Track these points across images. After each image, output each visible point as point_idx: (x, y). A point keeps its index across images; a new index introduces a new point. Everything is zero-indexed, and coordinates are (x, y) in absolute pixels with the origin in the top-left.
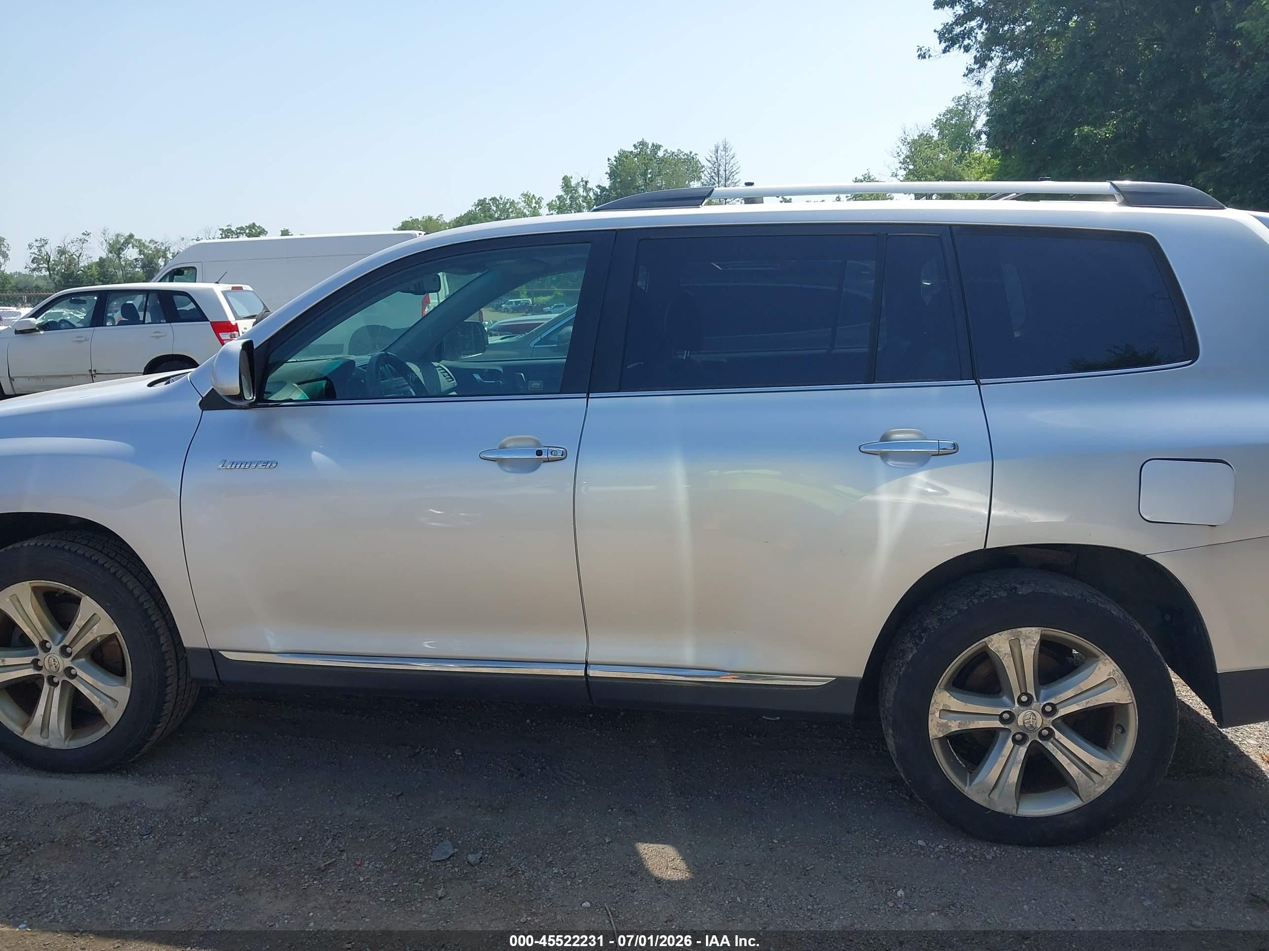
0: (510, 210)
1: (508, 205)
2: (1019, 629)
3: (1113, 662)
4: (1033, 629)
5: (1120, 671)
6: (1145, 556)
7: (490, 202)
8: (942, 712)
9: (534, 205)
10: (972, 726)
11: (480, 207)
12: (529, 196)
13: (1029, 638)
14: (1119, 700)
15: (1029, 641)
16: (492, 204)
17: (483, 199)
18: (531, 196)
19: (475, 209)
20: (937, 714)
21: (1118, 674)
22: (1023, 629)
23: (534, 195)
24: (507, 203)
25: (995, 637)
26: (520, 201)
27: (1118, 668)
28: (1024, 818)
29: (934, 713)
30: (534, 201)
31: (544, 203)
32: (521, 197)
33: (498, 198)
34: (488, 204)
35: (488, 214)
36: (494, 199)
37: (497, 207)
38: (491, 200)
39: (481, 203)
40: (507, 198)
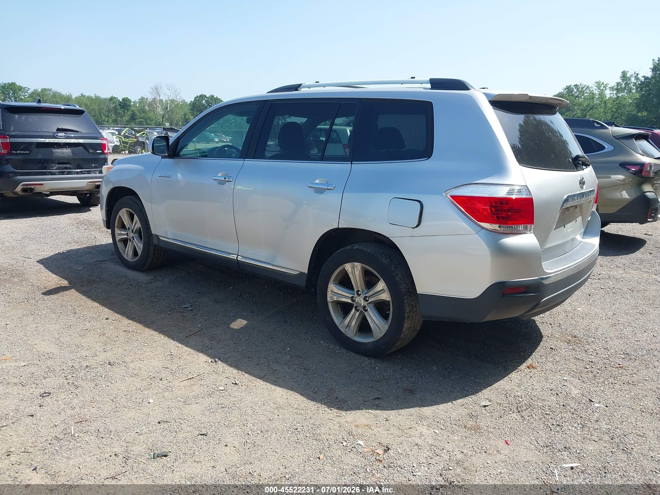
0: (585, 92)
1: (584, 89)
2: (354, 263)
3: (384, 282)
4: (358, 263)
5: (386, 286)
6: (388, 238)
7: (573, 87)
8: (331, 292)
9: (602, 88)
10: (340, 300)
11: (567, 90)
12: (600, 83)
13: (357, 267)
14: (386, 299)
15: (357, 268)
16: (574, 88)
17: (569, 85)
18: (601, 83)
19: (564, 91)
20: (330, 292)
21: (386, 288)
22: (355, 263)
23: (603, 83)
24: (584, 88)
25: (347, 264)
26: (594, 86)
27: (385, 285)
28: (356, 341)
29: (329, 292)
30: (602, 86)
31: (609, 86)
32: (595, 84)
33: (579, 85)
34: (572, 88)
35: (571, 94)
36: (576, 86)
37: (578, 90)
38: (574, 86)
39: (567, 88)
40: (584, 85)
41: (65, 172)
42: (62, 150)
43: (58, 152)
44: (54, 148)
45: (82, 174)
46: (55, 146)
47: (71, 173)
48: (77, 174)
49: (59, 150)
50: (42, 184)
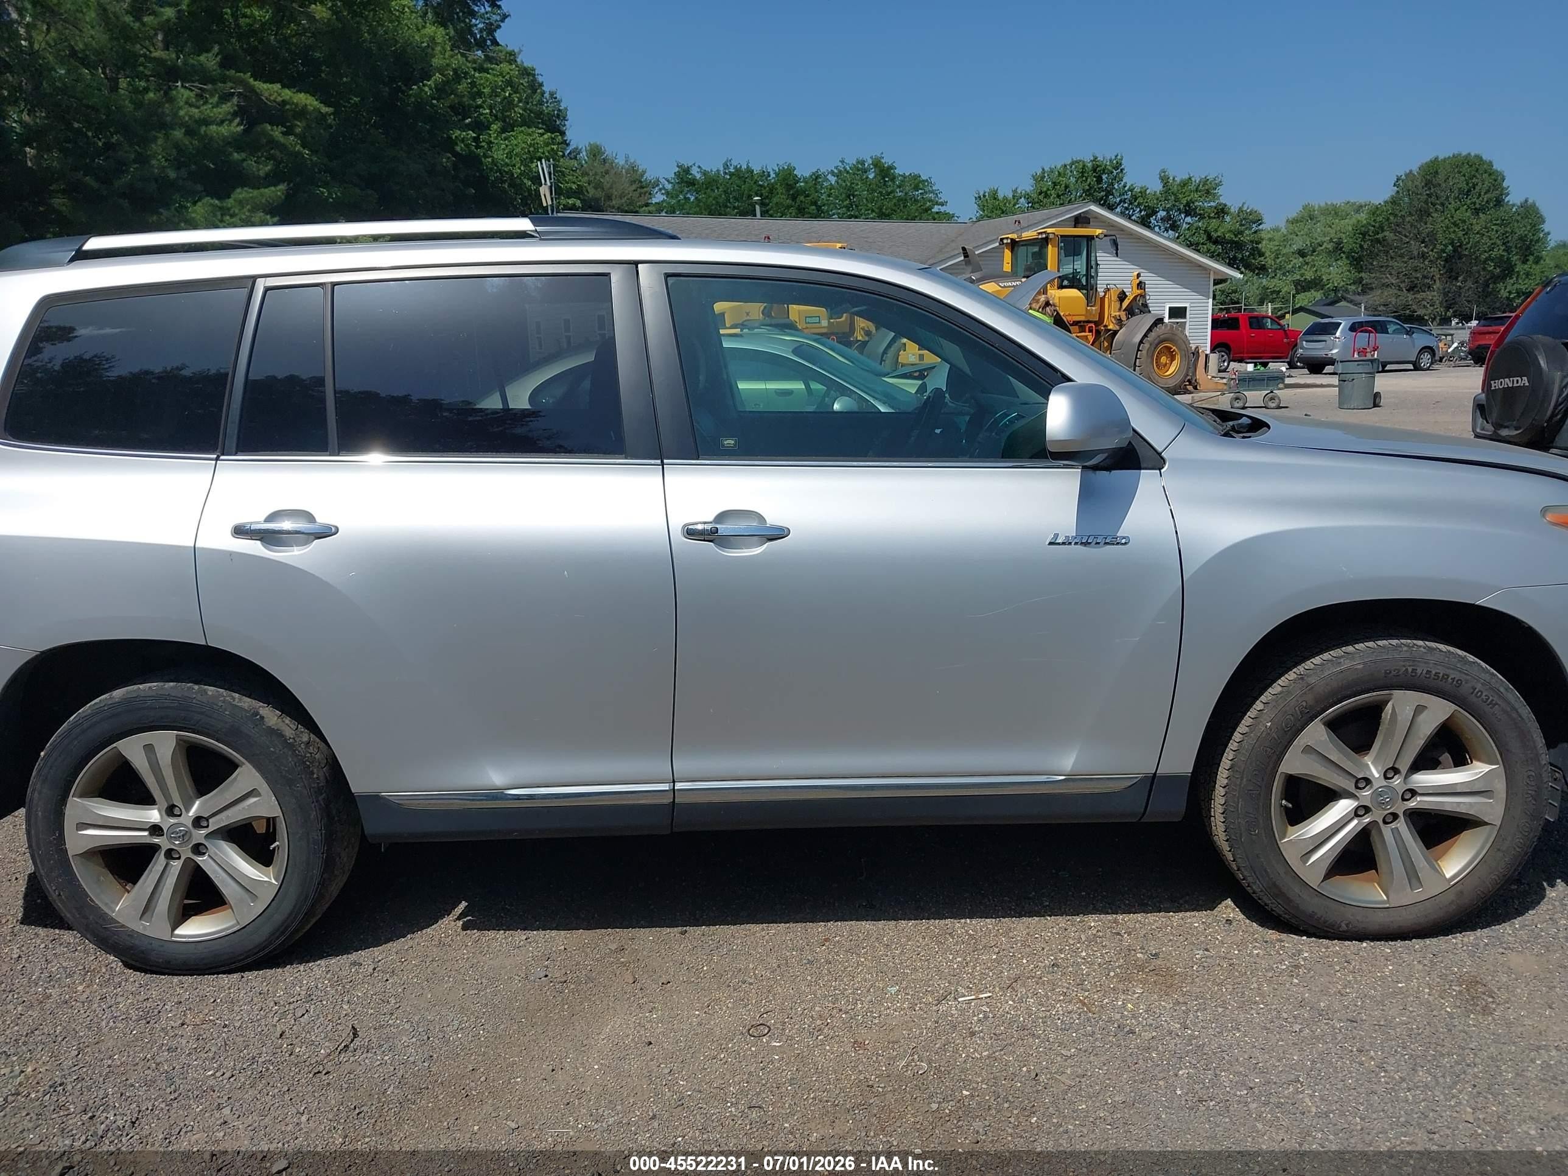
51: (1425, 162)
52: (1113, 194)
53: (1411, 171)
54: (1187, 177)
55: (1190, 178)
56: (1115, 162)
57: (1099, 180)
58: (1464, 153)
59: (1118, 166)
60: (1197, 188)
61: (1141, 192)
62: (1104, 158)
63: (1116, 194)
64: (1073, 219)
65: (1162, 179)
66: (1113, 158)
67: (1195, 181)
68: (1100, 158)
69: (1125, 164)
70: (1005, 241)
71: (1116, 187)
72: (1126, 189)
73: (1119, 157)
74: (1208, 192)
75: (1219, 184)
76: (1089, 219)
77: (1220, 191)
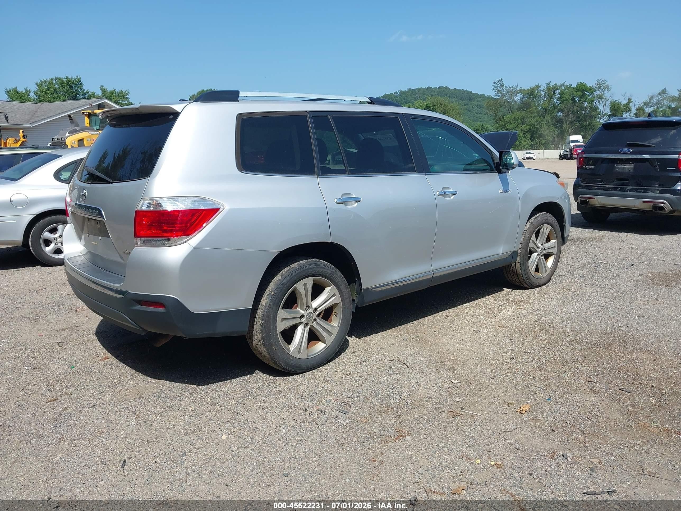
41: (618, 188)
42: (625, 166)
43: (620, 167)
44: (617, 163)
45: (637, 192)
46: (618, 162)
47: (624, 190)
48: (630, 192)
49: (621, 166)
50: (594, 199)
51: (199, 91)
52: (78, 94)
53: (194, 94)
54: (113, 90)
55: (114, 90)
56: (77, 79)
57: (71, 87)
58: (213, 89)
59: (79, 81)
60: (118, 95)
61: (92, 94)
62: (71, 77)
63: (81, 94)
64: (97, 105)
65: (101, 89)
66: (76, 78)
67: (117, 92)
68: (70, 77)
69: (82, 81)
70: (85, 113)
71: (80, 91)
72: (85, 92)
73: (79, 77)
74: (123, 97)
75: (128, 93)
76: (105, 106)
77: (129, 97)
